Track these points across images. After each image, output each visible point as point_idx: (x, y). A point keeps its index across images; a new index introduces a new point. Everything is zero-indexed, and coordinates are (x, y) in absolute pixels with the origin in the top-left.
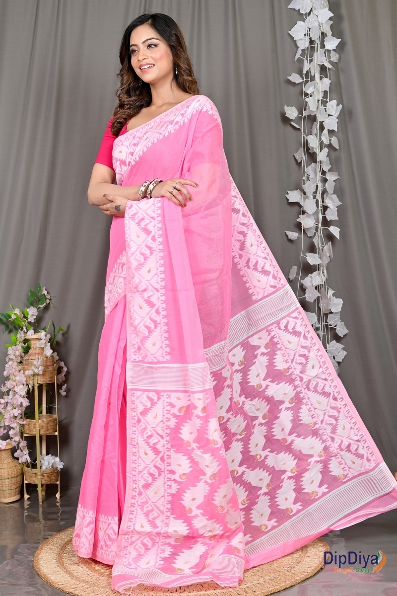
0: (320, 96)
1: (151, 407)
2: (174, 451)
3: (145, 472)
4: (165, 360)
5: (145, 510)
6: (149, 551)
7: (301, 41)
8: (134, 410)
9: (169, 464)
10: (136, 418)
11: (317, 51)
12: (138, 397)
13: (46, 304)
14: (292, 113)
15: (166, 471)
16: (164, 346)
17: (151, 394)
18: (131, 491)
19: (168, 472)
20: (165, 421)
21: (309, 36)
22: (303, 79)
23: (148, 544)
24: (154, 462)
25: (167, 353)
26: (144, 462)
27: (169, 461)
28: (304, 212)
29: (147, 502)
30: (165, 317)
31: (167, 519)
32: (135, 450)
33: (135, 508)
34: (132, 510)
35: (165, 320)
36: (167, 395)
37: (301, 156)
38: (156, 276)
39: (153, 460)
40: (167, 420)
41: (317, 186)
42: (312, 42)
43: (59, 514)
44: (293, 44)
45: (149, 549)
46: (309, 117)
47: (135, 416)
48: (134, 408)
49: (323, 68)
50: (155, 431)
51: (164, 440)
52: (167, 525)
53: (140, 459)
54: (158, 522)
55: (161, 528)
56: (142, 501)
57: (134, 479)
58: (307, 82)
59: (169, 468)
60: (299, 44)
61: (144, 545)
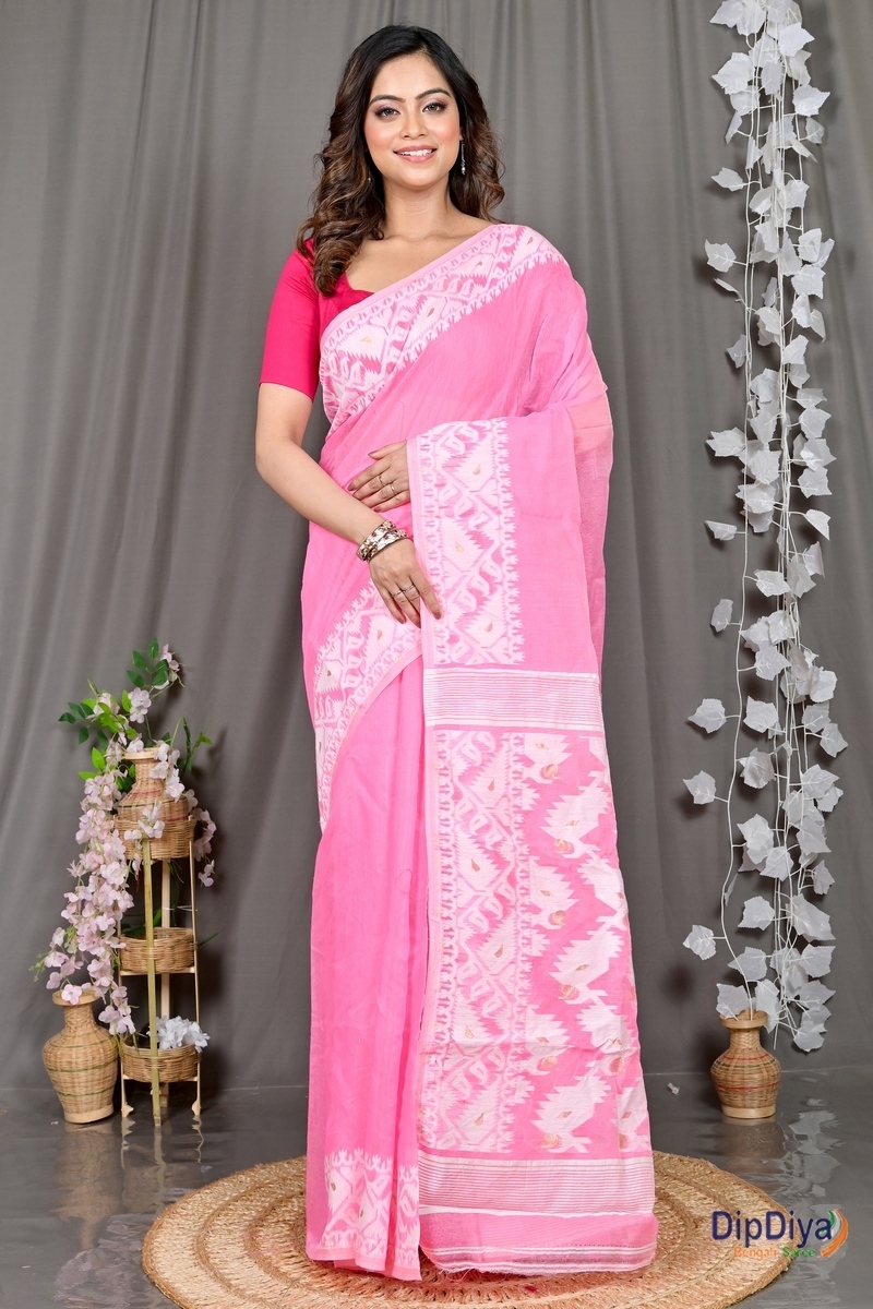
0: (784, 220)
1: (483, 764)
2: (537, 862)
3: (474, 908)
4: (511, 663)
5: (474, 996)
6: (481, 1091)
7: (739, 98)
8: (445, 772)
9: (526, 891)
10: (451, 790)
11: (777, 120)
12: (454, 743)
13: (170, 682)
14: (721, 257)
15: (518, 905)
16: (511, 631)
17: (482, 737)
18: (440, 955)
19: (524, 909)
20: (510, 796)
21: (760, 85)
22: (745, 180)
23: (480, 1076)
24: (495, 885)
25: (516, 648)
26: (471, 886)
27: (525, 883)
28: (751, 480)
29: (478, 976)
30: (515, 568)
31: (519, 1012)
32: (447, 861)
33: (451, 992)
34: (444, 997)
35: (514, 576)
36: (517, 738)
37: (742, 352)
38: (493, 481)
39: (493, 882)
40: (515, 792)
41: (779, 421)
42: (764, 98)
43: (198, 1149)
44: (722, 103)
45: (482, 1088)
46: (759, 266)
47: (447, 786)
48: (445, 769)
49: (790, 157)
50: (494, 816)
51: (514, 837)
52: (522, 1025)
53: (459, 879)
54: (503, 1023)
55: (510, 1034)
56: (466, 975)
57: (448, 925)
58: (755, 188)
59: (526, 900)
60: (735, 103)
61: (472, 1078)
